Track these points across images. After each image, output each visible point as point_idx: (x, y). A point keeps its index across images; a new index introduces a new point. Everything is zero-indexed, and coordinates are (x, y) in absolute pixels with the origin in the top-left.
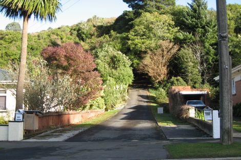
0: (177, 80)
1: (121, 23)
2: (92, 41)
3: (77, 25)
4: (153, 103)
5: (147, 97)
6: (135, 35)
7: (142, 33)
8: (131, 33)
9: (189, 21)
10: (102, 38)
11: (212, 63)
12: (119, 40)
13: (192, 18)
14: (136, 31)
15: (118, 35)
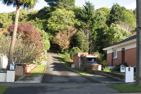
0: (76, 49)
1: (42, 13)
2: (22, 23)
3: (12, 13)
4: (62, 61)
5: (58, 58)
6: (51, 21)
7: (56, 20)
8: (50, 20)
9: (84, 16)
10: (30, 22)
11: (95, 40)
12: (42, 24)
13: (85, 14)
14: (52, 19)
15: (40, 20)
